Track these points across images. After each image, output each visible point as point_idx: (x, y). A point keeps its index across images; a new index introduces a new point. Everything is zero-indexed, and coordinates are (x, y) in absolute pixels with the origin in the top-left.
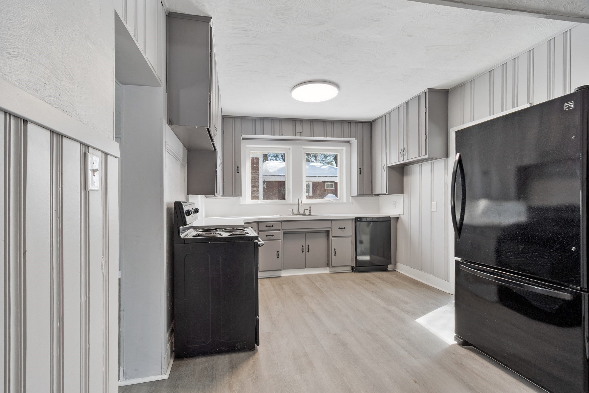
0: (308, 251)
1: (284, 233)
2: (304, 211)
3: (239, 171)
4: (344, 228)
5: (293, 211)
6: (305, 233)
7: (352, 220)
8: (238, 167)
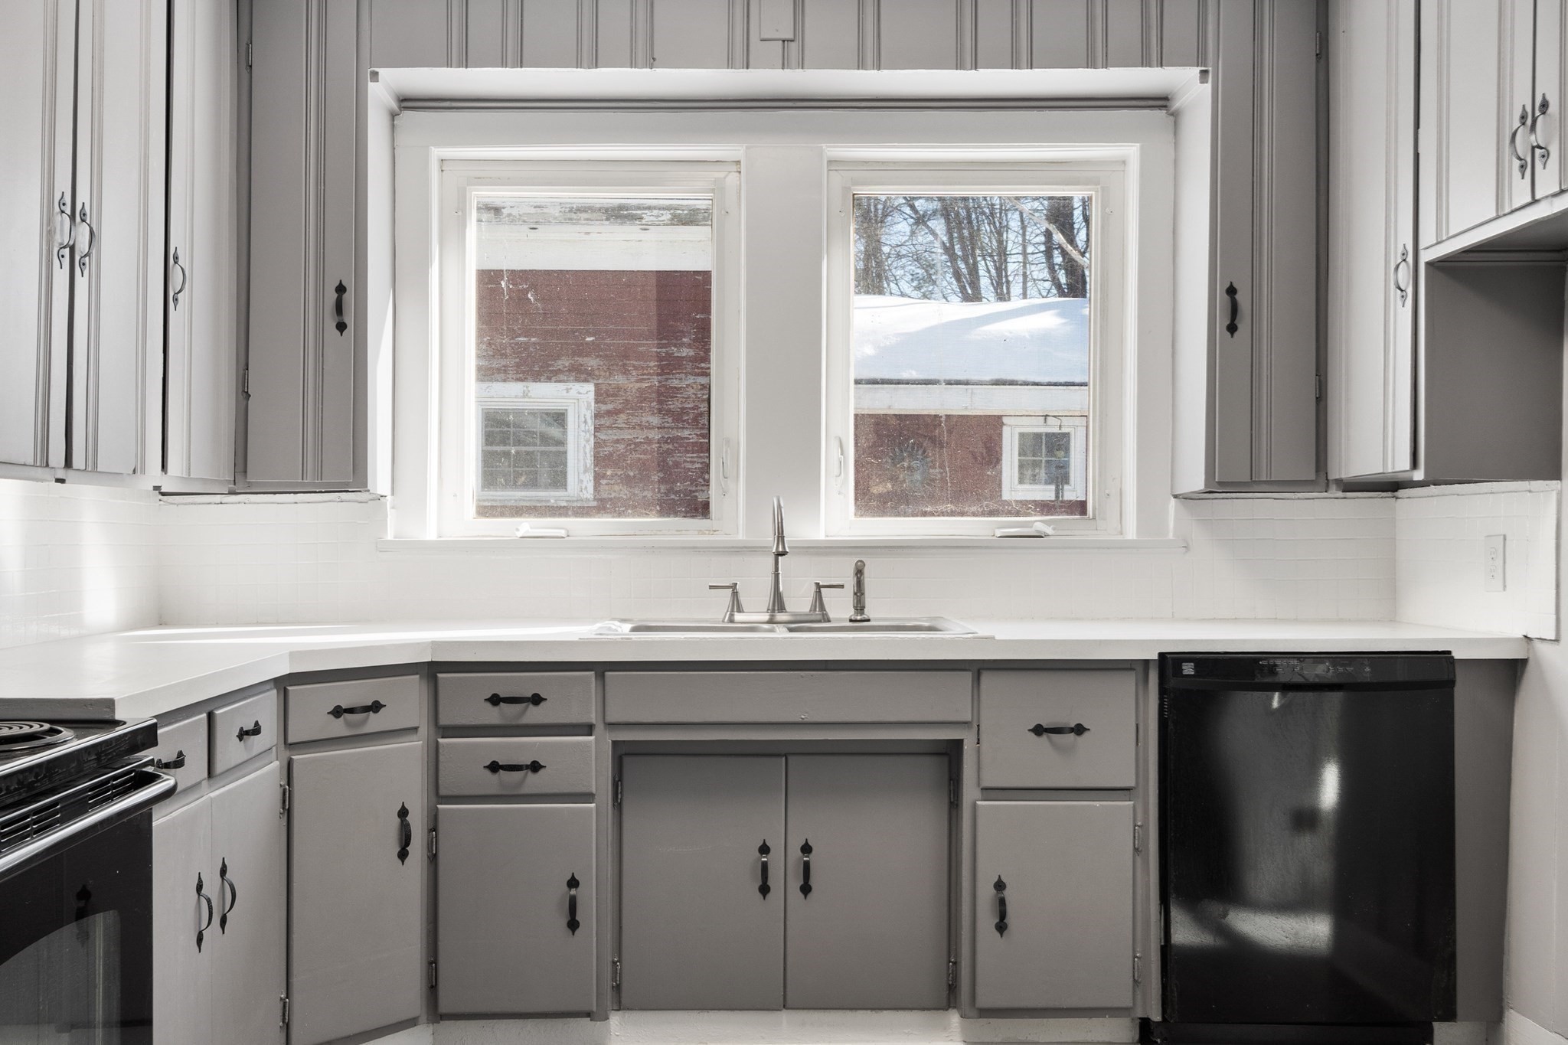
0: (806, 889)
1: (623, 754)
2: (819, 593)
3: (349, 319)
4: (1072, 730)
5: (735, 594)
6: (786, 756)
7: (1140, 668)
8: (341, 289)
